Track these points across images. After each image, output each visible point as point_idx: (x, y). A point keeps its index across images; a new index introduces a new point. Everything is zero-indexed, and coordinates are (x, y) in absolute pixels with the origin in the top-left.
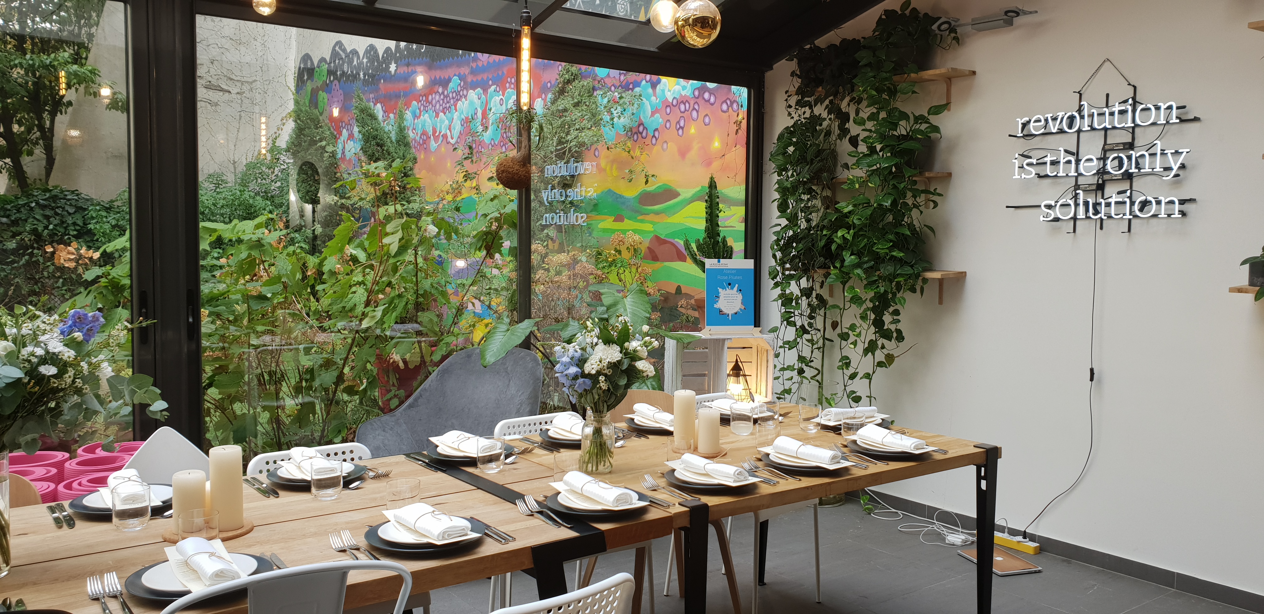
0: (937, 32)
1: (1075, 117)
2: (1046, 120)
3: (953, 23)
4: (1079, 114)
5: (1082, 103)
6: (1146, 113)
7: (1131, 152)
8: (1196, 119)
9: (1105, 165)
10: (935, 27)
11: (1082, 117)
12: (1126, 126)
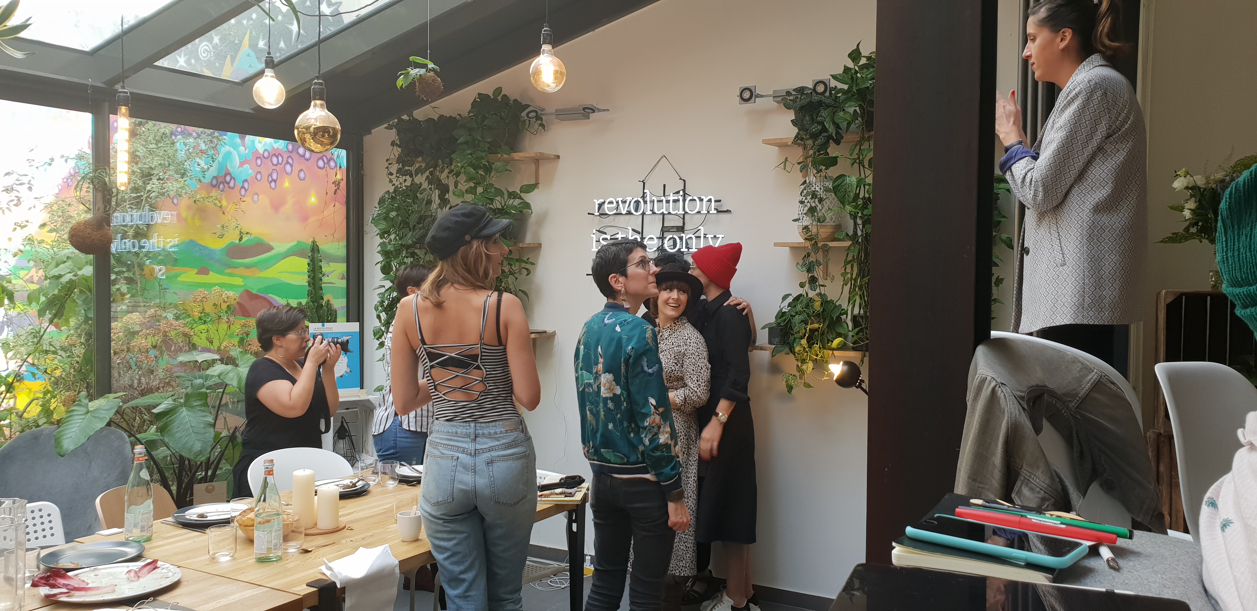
0: (526, 118)
1: (640, 202)
2: (617, 202)
3: (539, 112)
4: (643, 200)
5: (645, 191)
6: (693, 202)
7: (682, 235)
8: (728, 211)
9: (663, 244)
10: (524, 114)
11: (645, 202)
12: (678, 213)
